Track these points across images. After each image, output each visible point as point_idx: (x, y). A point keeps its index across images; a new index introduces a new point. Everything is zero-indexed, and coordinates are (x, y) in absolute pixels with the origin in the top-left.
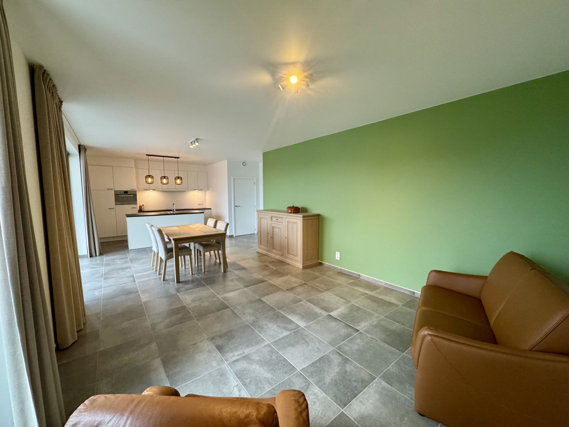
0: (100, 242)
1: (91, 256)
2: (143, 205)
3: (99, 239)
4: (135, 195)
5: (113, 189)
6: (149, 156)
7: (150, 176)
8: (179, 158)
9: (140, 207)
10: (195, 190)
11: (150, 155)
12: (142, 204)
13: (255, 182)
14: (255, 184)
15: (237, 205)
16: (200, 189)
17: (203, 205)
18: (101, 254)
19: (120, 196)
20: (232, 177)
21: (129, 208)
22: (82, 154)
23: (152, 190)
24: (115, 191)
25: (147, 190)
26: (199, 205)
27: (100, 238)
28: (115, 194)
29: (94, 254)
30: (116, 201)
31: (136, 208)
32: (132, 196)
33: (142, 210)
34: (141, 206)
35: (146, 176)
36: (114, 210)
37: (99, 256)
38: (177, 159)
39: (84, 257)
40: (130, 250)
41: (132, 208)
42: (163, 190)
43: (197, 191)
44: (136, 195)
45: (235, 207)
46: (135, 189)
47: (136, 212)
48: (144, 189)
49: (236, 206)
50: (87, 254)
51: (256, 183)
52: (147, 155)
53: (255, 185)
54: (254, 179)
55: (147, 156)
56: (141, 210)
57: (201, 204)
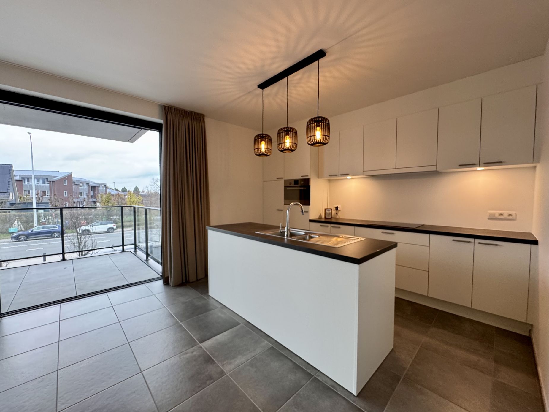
5: (283, 179)
11: (267, 87)
12: (334, 207)
24: (285, 181)
26: (493, 219)
28: (285, 187)
31: (307, 212)
32: (303, 188)
33: (335, 217)
36: (283, 212)
43: (479, 168)
46: (307, 176)
52: (262, 88)
57: (501, 217)
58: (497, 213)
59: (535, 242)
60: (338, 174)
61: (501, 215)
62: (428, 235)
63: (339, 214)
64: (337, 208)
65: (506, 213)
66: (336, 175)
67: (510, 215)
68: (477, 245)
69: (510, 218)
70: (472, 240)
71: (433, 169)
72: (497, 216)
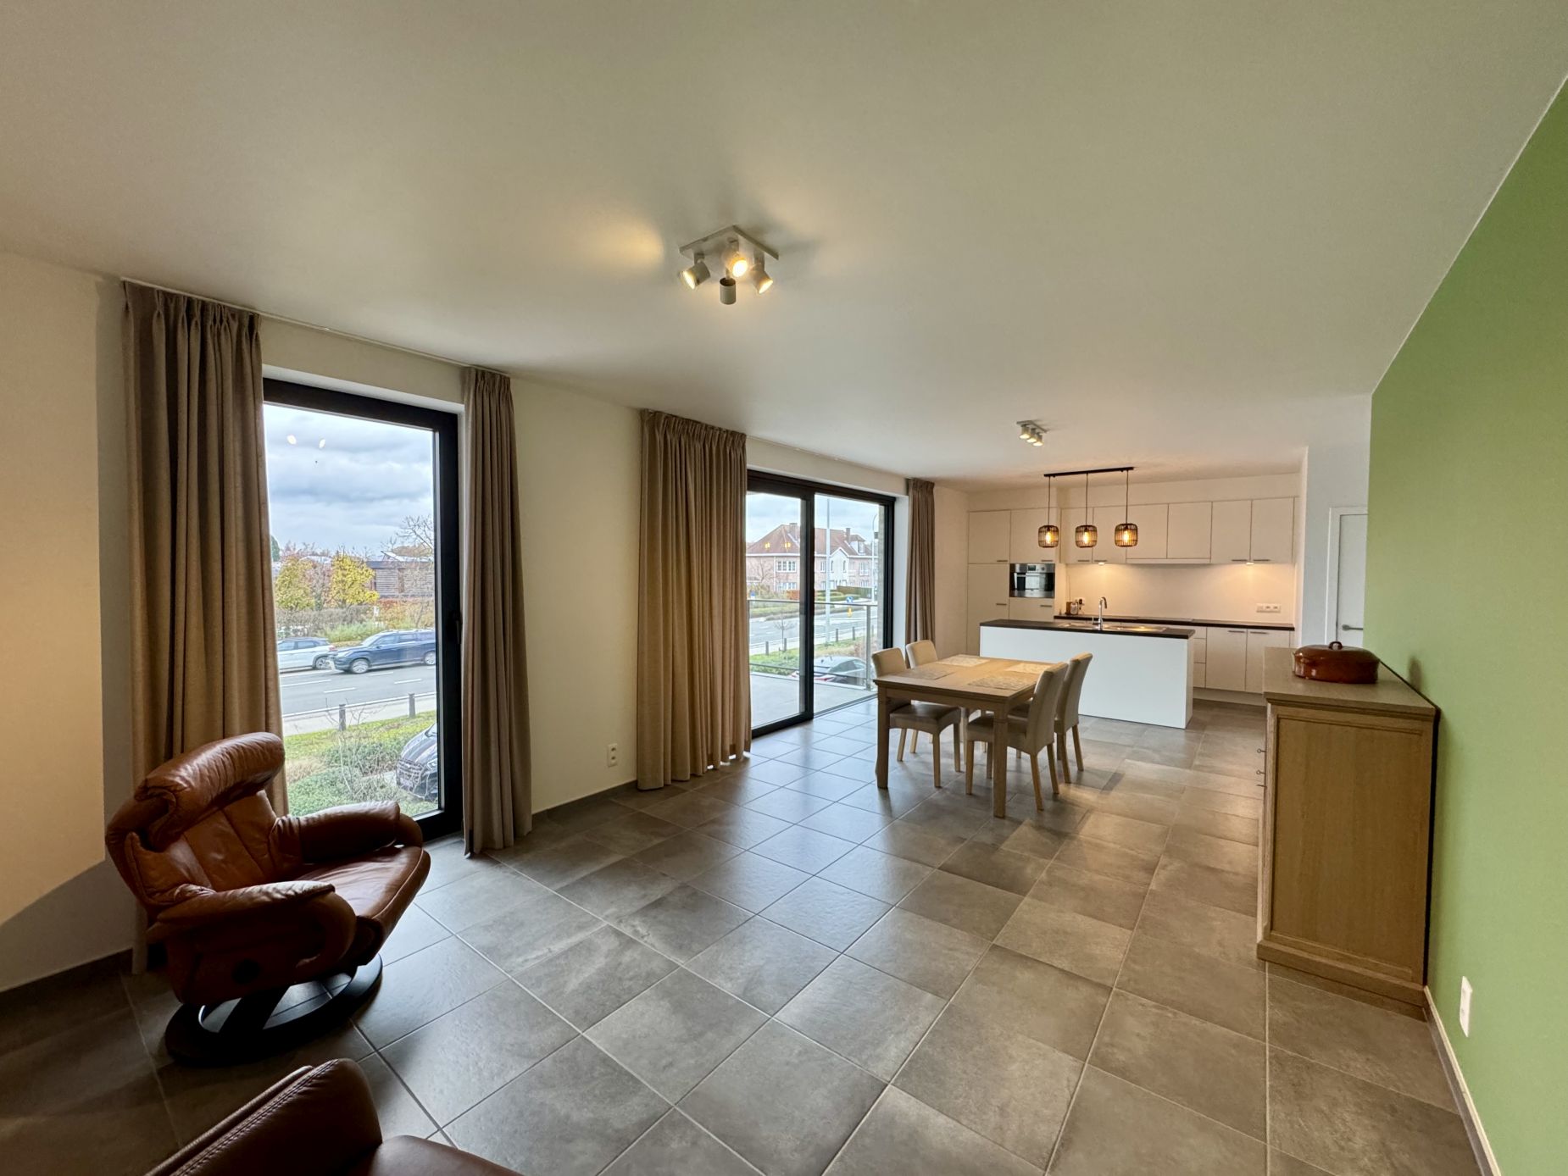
4: (1051, 576)
5: (1009, 562)
6: (1052, 478)
7: (1048, 528)
8: (1131, 468)
9: (1069, 605)
11: (1054, 475)
15: (1350, 626)
17: (1279, 612)
20: (1331, 509)
21: (1035, 606)
23: (1101, 563)
24: (1011, 564)
25: (1082, 562)
26: (1258, 611)
31: (1050, 606)
33: (1073, 612)
34: (1071, 603)
35: (1076, 529)
36: (1007, 606)
38: (1125, 472)
41: (1042, 606)
42: (1130, 562)
43: (1251, 564)
44: (1053, 573)
45: (1341, 632)
46: (1051, 561)
49: (1346, 628)
52: (1046, 475)
55: (1048, 478)
56: (1070, 614)
57: (1268, 610)
58: (1265, 605)
59: (1292, 629)
60: (1090, 559)
61: (1268, 607)
62: (1205, 628)
63: (1083, 607)
64: (1081, 602)
65: (1272, 606)
66: (1088, 561)
67: (1276, 608)
68: (1250, 635)
69: (1276, 610)
70: (1245, 630)
71: (1207, 561)
72: (1264, 608)
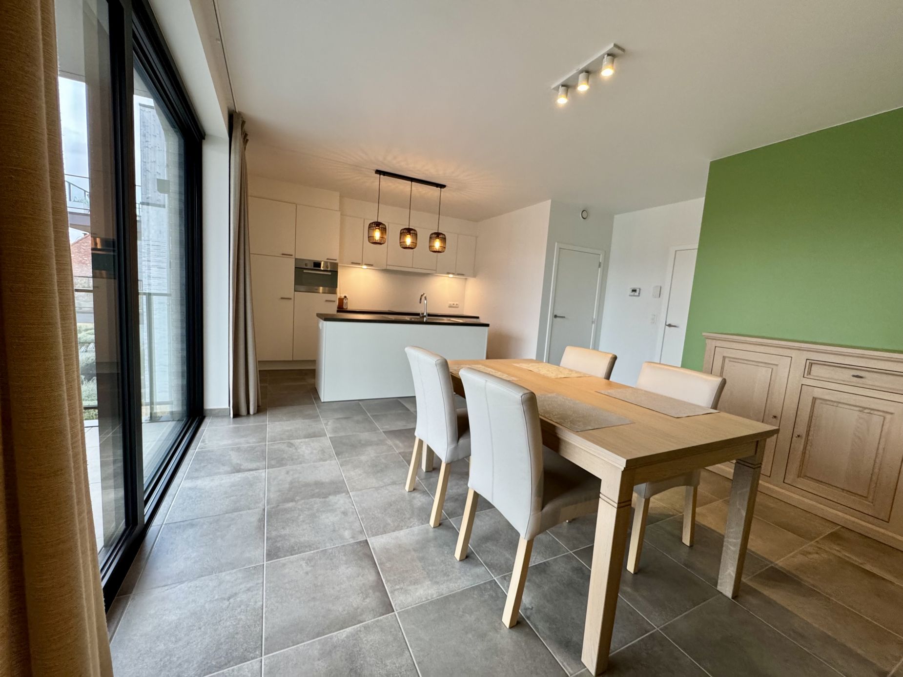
0: (259, 371)
1: (237, 415)
2: (345, 297)
3: (259, 363)
4: (334, 274)
5: (293, 257)
6: (382, 176)
7: (378, 224)
8: (442, 186)
9: (341, 301)
10: (448, 273)
11: (384, 174)
12: (343, 297)
13: (601, 261)
14: (600, 266)
15: (558, 315)
16: (459, 273)
17: (457, 307)
18: (260, 410)
19: (305, 271)
20: (556, 243)
21: (320, 300)
22: (236, 139)
23: (365, 267)
24: (296, 259)
25: (359, 264)
26: (450, 307)
27: (259, 361)
28: (295, 268)
29: (243, 410)
30: (296, 283)
31: (333, 302)
32: (330, 273)
33: (344, 307)
34: (343, 299)
35: (370, 225)
36: (291, 302)
37: (254, 414)
38: (439, 188)
39: (219, 414)
40: (324, 402)
41: (326, 301)
42: (388, 268)
43: (451, 276)
44: (336, 272)
45: (554, 319)
46: (336, 260)
47: (332, 309)
48: (353, 263)
49: (556, 316)
50: (228, 407)
51: (602, 265)
52: (378, 172)
53: (600, 269)
54: (600, 255)
55: (378, 175)
56: (341, 309)
57: (454, 306)
58: (452, 303)
60: (361, 263)
67: (457, 305)
